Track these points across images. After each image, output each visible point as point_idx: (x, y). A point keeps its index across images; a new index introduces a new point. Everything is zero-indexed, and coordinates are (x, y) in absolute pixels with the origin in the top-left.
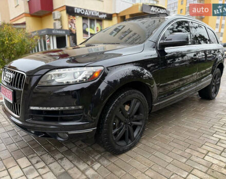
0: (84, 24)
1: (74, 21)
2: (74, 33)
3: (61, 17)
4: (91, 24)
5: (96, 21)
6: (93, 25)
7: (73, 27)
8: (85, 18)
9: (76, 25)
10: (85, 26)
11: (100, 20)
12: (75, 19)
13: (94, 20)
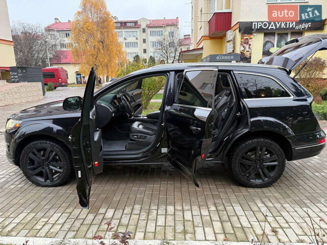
0: (266, 43)
2: (248, 57)
4: (279, 42)
5: (289, 36)
6: (282, 43)
7: (247, 49)
8: (268, 33)
9: (251, 46)
10: (269, 45)
12: (250, 38)
13: (287, 34)
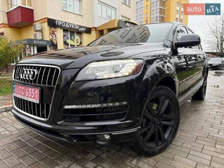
0: (64, 36)
1: (55, 32)
2: (55, 43)
3: (42, 29)
4: (71, 36)
5: (76, 34)
6: (73, 38)
7: (54, 38)
10: (66, 38)
11: (80, 33)
12: (56, 31)
13: (74, 32)
